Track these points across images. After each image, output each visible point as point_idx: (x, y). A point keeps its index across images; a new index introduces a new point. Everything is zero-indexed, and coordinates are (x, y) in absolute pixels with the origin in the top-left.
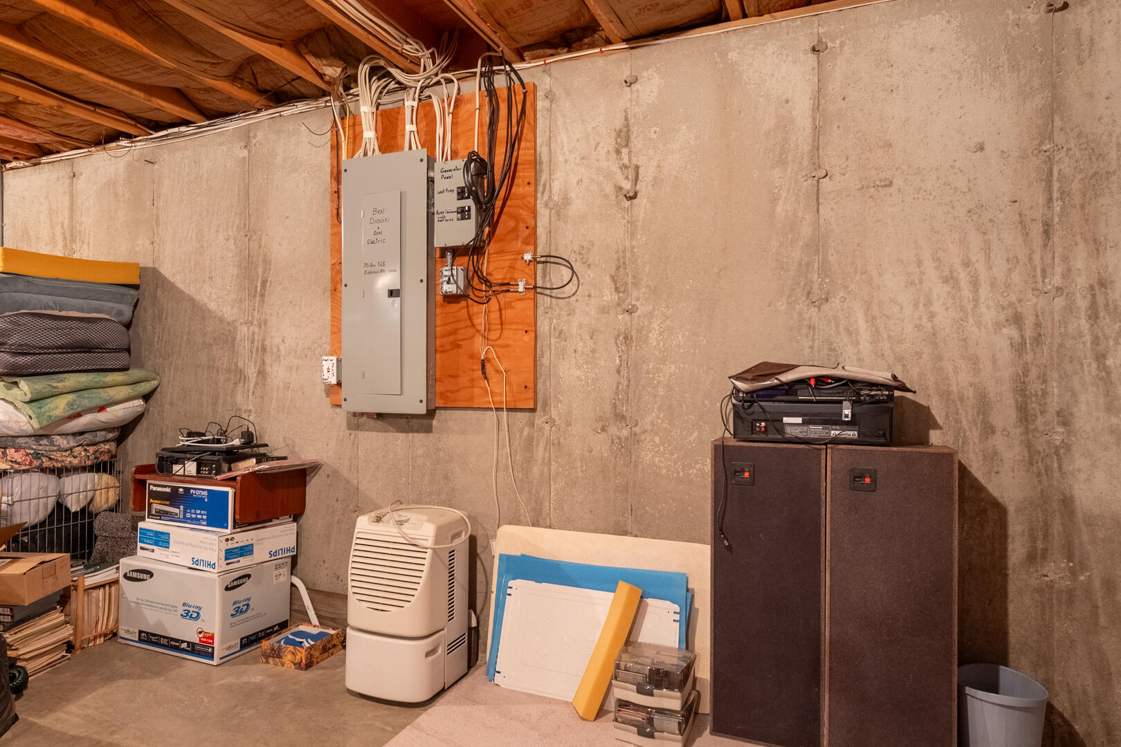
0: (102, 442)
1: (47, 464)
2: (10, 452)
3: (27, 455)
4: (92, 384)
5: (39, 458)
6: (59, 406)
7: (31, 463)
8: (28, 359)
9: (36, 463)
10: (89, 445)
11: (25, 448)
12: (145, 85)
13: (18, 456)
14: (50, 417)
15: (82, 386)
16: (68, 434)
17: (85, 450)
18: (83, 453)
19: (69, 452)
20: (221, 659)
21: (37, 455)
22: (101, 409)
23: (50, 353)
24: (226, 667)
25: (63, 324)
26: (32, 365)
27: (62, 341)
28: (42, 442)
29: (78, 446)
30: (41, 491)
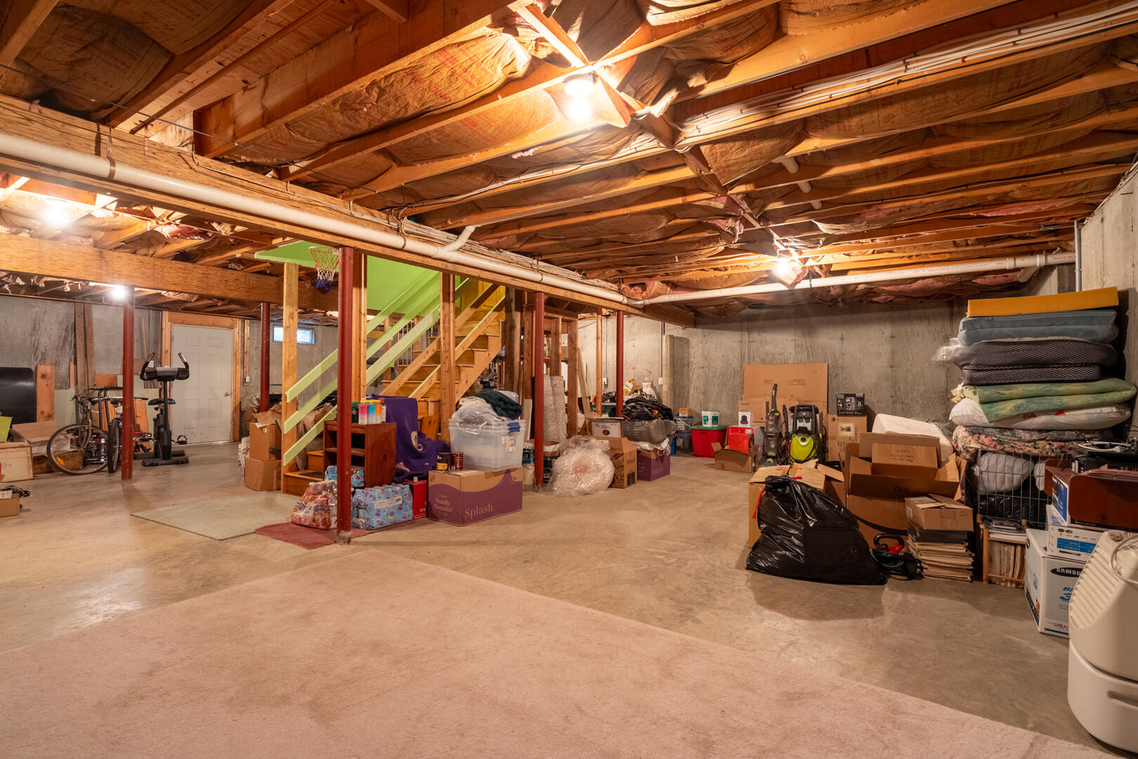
0: (1074, 440)
1: (1008, 449)
2: (983, 437)
3: (993, 440)
4: (1042, 393)
5: (1002, 444)
6: (1007, 408)
7: (995, 447)
8: (981, 374)
9: (999, 447)
10: (1053, 441)
11: (991, 436)
12: (1062, 146)
13: (986, 441)
14: (997, 415)
15: (1031, 394)
16: (1033, 430)
17: (1050, 444)
18: (1048, 446)
19: (1033, 444)
20: (1046, 629)
21: (1000, 442)
22: (1060, 411)
23: (1001, 370)
24: (1046, 638)
25: (1010, 348)
26: (984, 378)
27: (1011, 360)
28: (1005, 433)
29: (1042, 440)
30: (1006, 468)
